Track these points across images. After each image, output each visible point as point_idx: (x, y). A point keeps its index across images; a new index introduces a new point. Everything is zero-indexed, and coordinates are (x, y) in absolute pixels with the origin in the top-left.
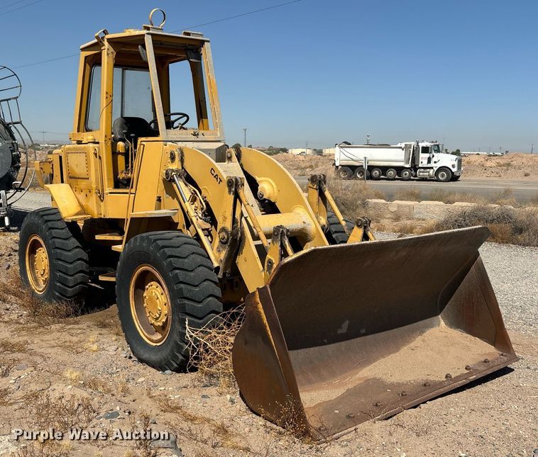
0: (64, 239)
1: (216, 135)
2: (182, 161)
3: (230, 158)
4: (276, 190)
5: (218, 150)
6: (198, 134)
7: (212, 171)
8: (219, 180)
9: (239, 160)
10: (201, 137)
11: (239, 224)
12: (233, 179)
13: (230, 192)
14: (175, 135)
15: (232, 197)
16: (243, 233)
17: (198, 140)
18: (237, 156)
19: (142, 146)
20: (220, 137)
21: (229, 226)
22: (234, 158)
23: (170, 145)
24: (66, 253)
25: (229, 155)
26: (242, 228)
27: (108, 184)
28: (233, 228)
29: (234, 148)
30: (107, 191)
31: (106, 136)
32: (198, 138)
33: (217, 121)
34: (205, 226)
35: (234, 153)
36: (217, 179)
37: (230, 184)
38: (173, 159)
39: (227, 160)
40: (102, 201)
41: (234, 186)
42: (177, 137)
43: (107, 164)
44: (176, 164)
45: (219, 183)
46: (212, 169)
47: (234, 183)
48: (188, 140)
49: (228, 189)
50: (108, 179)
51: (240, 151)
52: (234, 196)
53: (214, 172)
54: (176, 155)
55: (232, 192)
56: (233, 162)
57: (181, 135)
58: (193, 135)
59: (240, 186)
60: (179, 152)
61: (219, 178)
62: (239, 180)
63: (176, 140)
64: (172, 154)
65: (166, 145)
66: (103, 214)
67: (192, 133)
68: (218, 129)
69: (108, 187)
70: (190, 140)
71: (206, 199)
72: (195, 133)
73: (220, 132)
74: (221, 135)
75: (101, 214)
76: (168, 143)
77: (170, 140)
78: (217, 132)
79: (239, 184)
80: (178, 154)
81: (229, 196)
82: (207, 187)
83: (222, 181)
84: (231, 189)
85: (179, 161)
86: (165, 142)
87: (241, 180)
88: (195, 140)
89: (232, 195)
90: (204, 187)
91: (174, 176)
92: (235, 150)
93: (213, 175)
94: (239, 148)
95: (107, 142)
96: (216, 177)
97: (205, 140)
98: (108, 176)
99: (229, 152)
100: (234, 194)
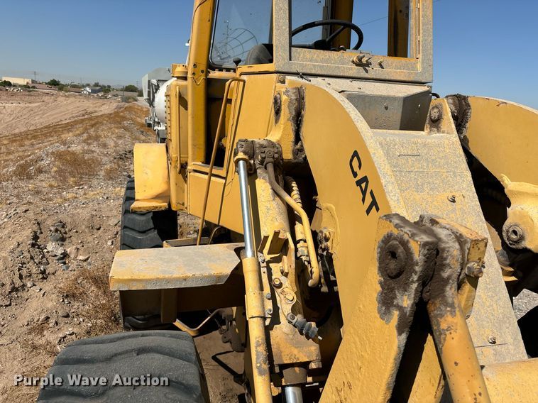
0: (140, 232)
1: (414, 69)
2: (298, 120)
3: (436, 123)
5: (409, 101)
6: (368, 64)
7: (355, 163)
8: (369, 200)
9: (460, 125)
10: (374, 72)
12: (415, 248)
13: (387, 301)
14: (311, 60)
17: (367, 75)
18: (455, 118)
20: (422, 73)
22: (448, 123)
23: (291, 82)
25: (434, 114)
27: (194, 154)
29: (451, 101)
30: (189, 168)
31: (194, 65)
32: (367, 71)
33: (420, 38)
34: (295, 351)
35: (448, 110)
36: (364, 193)
37: (393, 265)
38: (278, 112)
39: (427, 126)
40: (186, 181)
41: (415, 286)
42: (314, 66)
43: (193, 117)
44: (282, 126)
45: (368, 211)
46: (356, 154)
47: (417, 268)
48: (341, 74)
49: (380, 283)
50: (194, 145)
51: (468, 105)
52: (404, 336)
53: (360, 167)
54: (282, 103)
55: (396, 313)
56: (443, 132)
57: (326, 61)
58: (357, 65)
59: (448, 289)
60: (294, 97)
61: (372, 193)
62: (453, 249)
63: (309, 72)
64: (276, 100)
65: (283, 82)
66: (186, 205)
67: (355, 59)
68: (420, 56)
69: (194, 160)
70: (346, 74)
71: (329, 244)
72: (360, 60)
73: (423, 63)
74: (423, 68)
75: (183, 204)
76: (288, 78)
77: (295, 71)
78: (417, 63)
79: (445, 275)
80: (290, 102)
81: (379, 322)
82: (334, 207)
83: (378, 209)
84: (392, 290)
85: (288, 120)
86: (281, 76)
87: (462, 249)
88: (359, 76)
89: (395, 332)
90: (329, 205)
91: (241, 162)
92: (454, 104)
93: (355, 175)
94: (465, 98)
95: (196, 77)
96: (363, 185)
97: (383, 78)
98: (194, 139)
99: (436, 107)
100: (407, 329)
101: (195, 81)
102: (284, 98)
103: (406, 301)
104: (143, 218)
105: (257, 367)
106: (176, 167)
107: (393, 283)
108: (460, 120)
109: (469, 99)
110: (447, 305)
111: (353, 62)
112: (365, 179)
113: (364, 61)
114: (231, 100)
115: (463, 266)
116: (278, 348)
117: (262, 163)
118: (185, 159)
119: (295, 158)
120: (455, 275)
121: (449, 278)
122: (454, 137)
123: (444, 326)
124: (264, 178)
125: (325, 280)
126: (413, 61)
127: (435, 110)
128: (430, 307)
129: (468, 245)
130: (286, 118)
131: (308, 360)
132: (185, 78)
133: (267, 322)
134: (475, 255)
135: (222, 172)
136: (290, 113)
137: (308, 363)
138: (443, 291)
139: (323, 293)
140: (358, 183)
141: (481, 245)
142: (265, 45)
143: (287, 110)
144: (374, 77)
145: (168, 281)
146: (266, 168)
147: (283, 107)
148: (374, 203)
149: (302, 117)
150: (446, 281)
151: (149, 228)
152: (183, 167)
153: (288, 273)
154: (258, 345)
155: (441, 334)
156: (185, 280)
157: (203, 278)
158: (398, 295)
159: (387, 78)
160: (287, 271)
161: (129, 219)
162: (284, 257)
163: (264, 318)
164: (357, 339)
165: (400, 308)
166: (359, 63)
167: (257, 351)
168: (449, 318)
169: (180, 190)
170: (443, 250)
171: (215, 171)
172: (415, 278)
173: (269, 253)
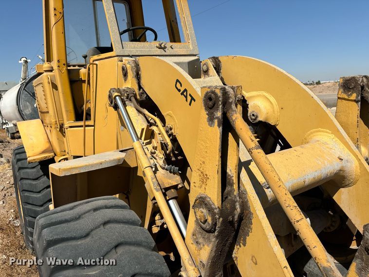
0: (33, 180)
1: (189, 48)
2: (138, 76)
3: (206, 72)
4: (276, 108)
5: (191, 64)
6: (165, 47)
7: (178, 85)
8: (189, 98)
9: (218, 72)
10: (169, 51)
11: (235, 187)
12: (218, 91)
13: (211, 119)
14: (134, 48)
15: (216, 131)
16: (245, 206)
17: (164, 53)
18: (215, 68)
19: (95, 66)
20: (193, 50)
21: (213, 194)
22: (212, 71)
23: (126, 60)
24: (35, 195)
25: (205, 68)
26: (242, 194)
27: (67, 116)
28: (224, 198)
29: (211, 60)
30: (66, 126)
31: (58, 61)
32: (165, 51)
33: (188, 32)
34: (170, 181)
35: (211, 65)
36: (186, 97)
37: (210, 103)
38: (125, 75)
39: (202, 75)
40: (64, 136)
41: (221, 106)
42: (137, 51)
43: (63, 94)
44: (130, 81)
45: (190, 104)
46: (178, 81)
47: (220, 99)
48: (152, 54)
49: (207, 114)
50: (67, 111)
51: (219, 61)
52: (221, 128)
53: (181, 86)
54: (128, 69)
55: (216, 121)
56: (211, 76)
57: (143, 48)
58: (159, 48)
59: (232, 105)
60: (133, 65)
61: (190, 95)
62: (231, 91)
63: (135, 54)
64: (123, 69)
65: (122, 61)
66: (67, 151)
67: (158, 45)
68: (190, 41)
69: (68, 120)
70: (155, 54)
71: (173, 131)
72: (160, 45)
73: (192, 45)
74: (193, 47)
75: (65, 151)
76: (124, 58)
77: (127, 54)
78: (189, 44)
79: (230, 101)
80: (132, 67)
81: (210, 129)
82: (171, 112)
83: (195, 101)
84: (212, 113)
85: (133, 77)
86: (120, 58)
87: (234, 91)
88: (162, 54)
89: (218, 127)
90: (168, 112)
91: (117, 98)
92: (213, 61)
93: (179, 90)
94: (217, 58)
95: (60, 68)
96: (185, 94)
97: (174, 54)
98: (66, 107)
99: (205, 64)
100: (221, 125)
101: (60, 71)
102: (128, 66)
103: (219, 114)
104: (34, 170)
105: (155, 189)
106: (56, 128)
107: (212, 111)
108: (218, 69)
109: (219, 58)
110: (233, 111)
111: (157, 47)
112: (185, 90)
113: (163, 45)
114: (85, 80)
115: (235, 97)
116: (161, 181)
117: (127, 98)
118: (62, 122)
119: (141, 98)
120: (234, 101)
121: (232, 102)
122: (217, 77)
123: (234, 118)
124: (130, 105)
125: (173, 154)
126: (187, 44)
127: (205, 66)
128: (228, 114)
129: (236, 89)
130: (132, 77)
131: (176, 184)
132: (51, 71)
133: (154, 169)
134: (239, 92)
135: (91, 123)
136: (133, 73)
137: (177, 185)
138: (231, 107)
139: (173, 161)
140: (182, 94)
141: (240, 88)
142: (96, 47)
143: (131, 72)
144: (170, 54)
145: (92, 166)
146: (130, 100)
147: (128, 71)
148: (192, 99)
149: (140, 75)
150: (231, 103)
151: (40, 175)
152: (62, 126)
153: (156, 147)
154: (152, 179)
155: (233, 122)
156: (101, 164)
157: (111, 161)
158: (215, 114)
159: (176, 54)
160: (156, 146)
161: (23, 173)
162: (153, 140)
163: (152, 168)
164: (202, 142)
165: (217, 118)
166: (160, 48)
167: (153, 182)
168: (235, 115)
169: (61, 143)
170: (228, 92)
171: (88, 123)
172: (220, 103)
173: (144, 140)
